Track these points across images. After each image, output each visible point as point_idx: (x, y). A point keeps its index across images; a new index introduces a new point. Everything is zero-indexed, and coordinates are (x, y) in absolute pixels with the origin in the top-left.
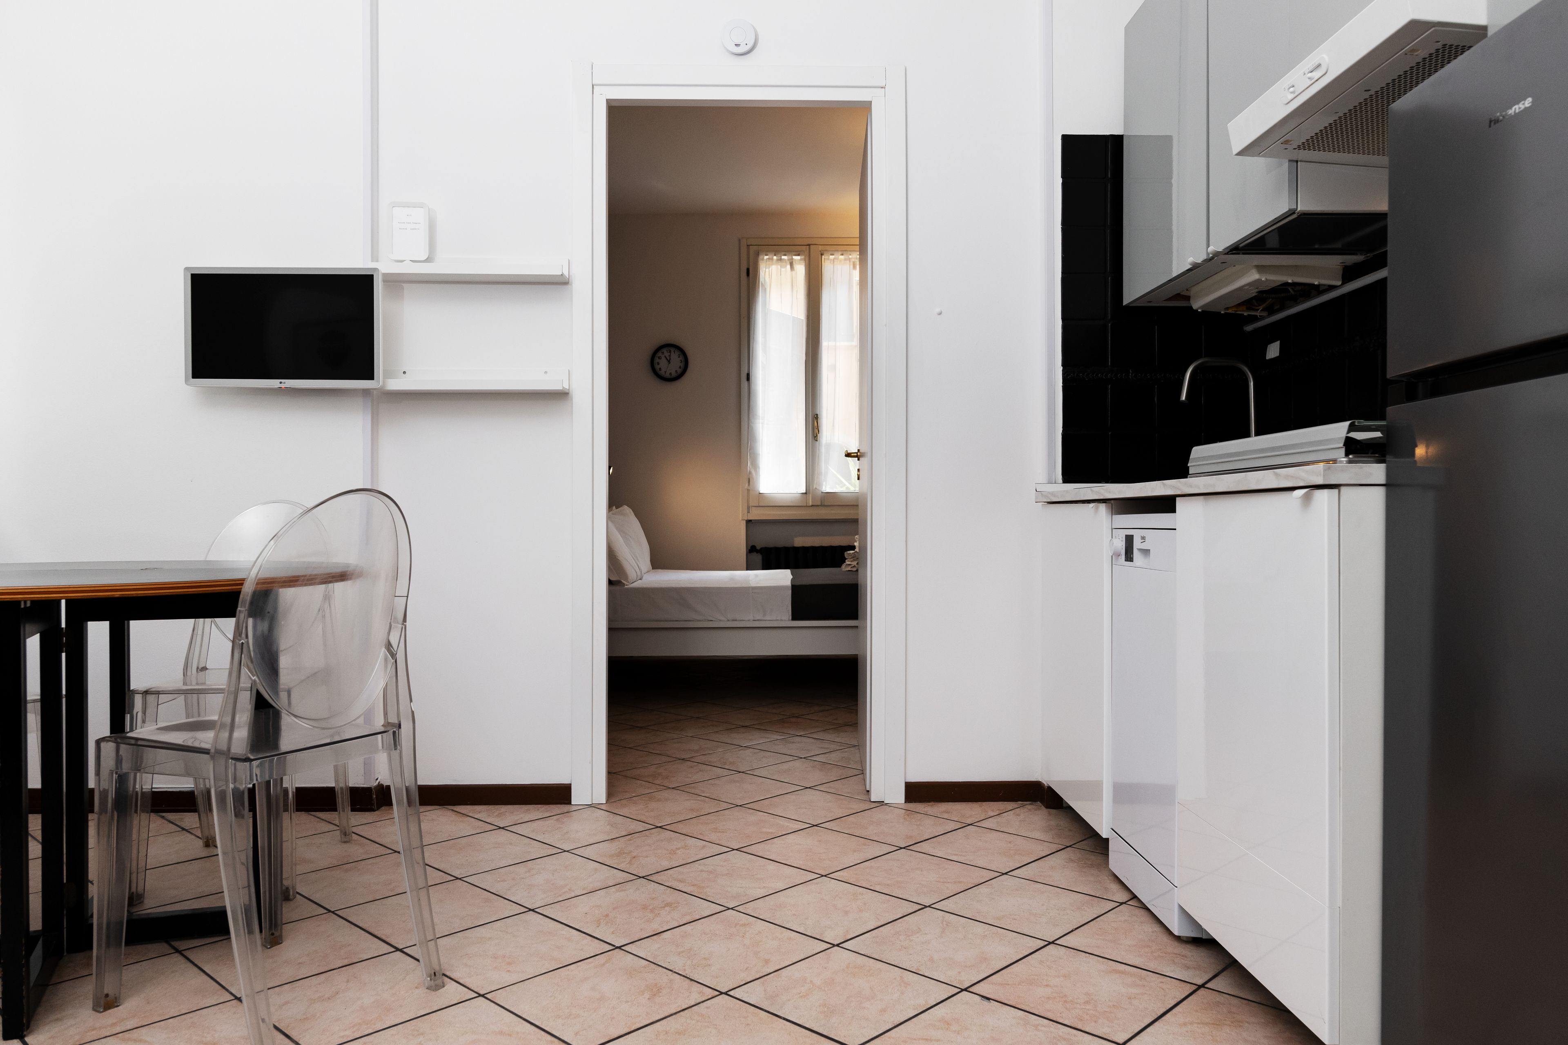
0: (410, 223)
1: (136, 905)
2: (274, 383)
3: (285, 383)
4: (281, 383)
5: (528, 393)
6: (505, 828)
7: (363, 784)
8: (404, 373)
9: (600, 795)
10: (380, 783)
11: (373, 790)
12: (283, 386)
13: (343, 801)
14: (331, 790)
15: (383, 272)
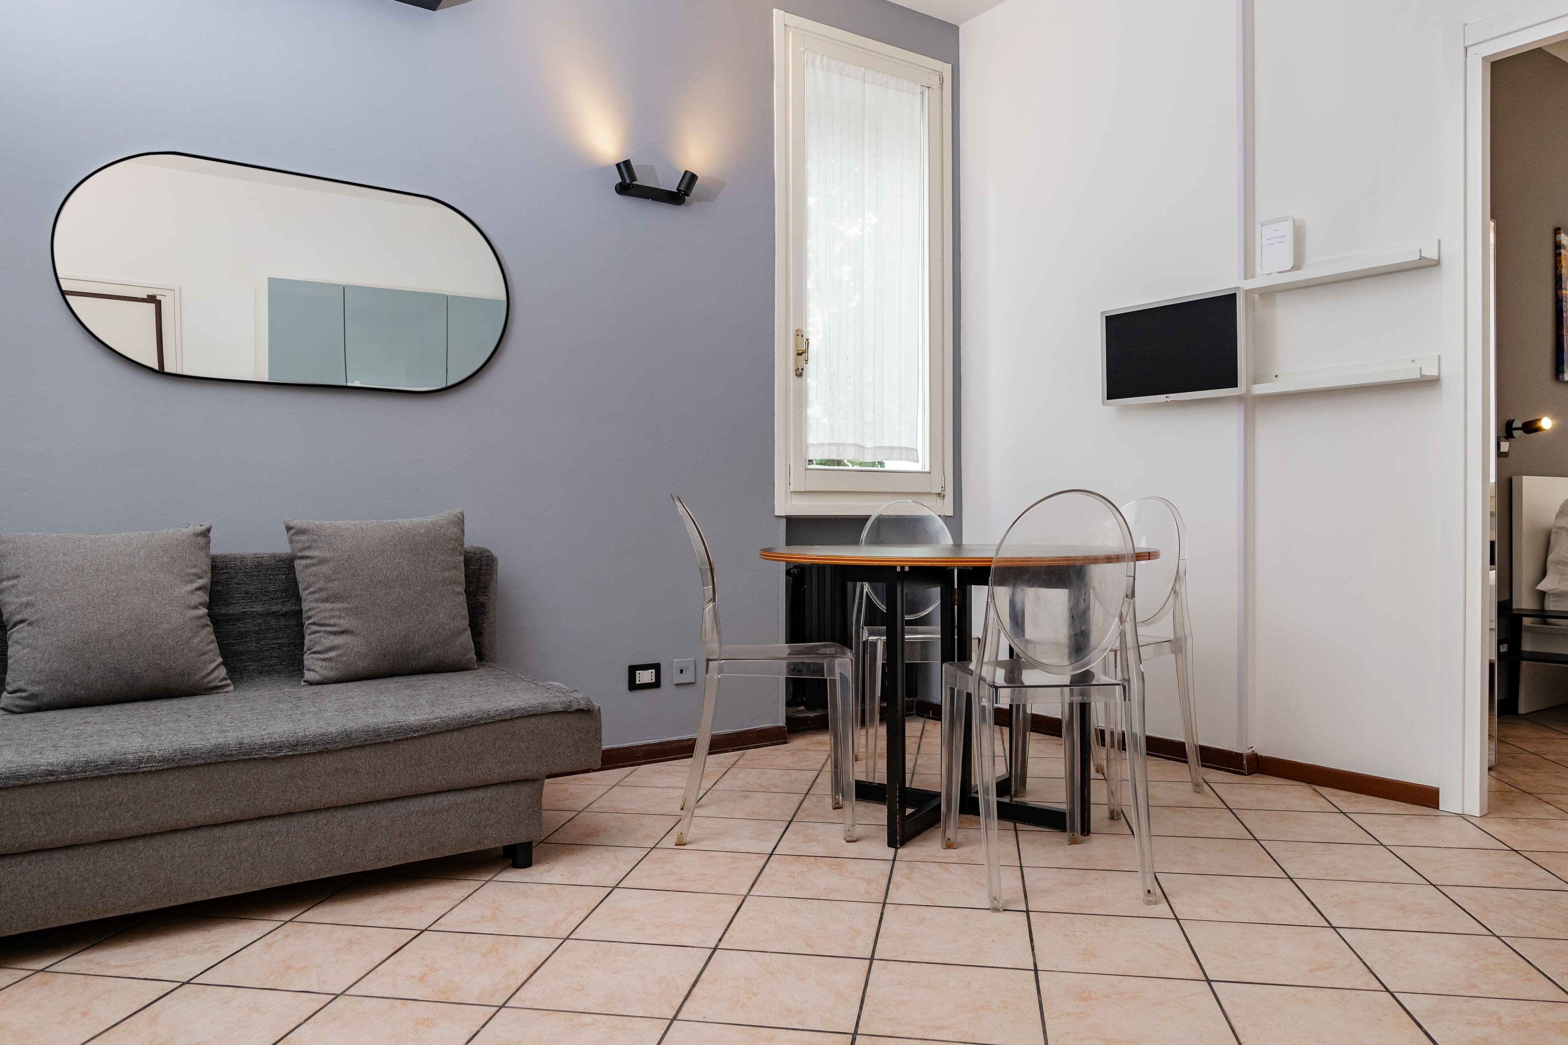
0: (1277, 237)
1: (1019, 797)
2: (1161, 398)
3: (1170, 397)
4: (1167, 397)
5: (1400, 383)
6: (1346, 814)
7: (1237, 750)
8: (1276, 376)
9: (1474, 805)
10: (1255, 752)
11: (1244, 757)
12: (1168, 399)
13: (1192, 755)
14: (1182, 745)
15: (1246, 288)
